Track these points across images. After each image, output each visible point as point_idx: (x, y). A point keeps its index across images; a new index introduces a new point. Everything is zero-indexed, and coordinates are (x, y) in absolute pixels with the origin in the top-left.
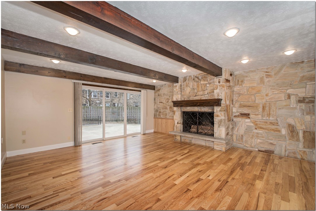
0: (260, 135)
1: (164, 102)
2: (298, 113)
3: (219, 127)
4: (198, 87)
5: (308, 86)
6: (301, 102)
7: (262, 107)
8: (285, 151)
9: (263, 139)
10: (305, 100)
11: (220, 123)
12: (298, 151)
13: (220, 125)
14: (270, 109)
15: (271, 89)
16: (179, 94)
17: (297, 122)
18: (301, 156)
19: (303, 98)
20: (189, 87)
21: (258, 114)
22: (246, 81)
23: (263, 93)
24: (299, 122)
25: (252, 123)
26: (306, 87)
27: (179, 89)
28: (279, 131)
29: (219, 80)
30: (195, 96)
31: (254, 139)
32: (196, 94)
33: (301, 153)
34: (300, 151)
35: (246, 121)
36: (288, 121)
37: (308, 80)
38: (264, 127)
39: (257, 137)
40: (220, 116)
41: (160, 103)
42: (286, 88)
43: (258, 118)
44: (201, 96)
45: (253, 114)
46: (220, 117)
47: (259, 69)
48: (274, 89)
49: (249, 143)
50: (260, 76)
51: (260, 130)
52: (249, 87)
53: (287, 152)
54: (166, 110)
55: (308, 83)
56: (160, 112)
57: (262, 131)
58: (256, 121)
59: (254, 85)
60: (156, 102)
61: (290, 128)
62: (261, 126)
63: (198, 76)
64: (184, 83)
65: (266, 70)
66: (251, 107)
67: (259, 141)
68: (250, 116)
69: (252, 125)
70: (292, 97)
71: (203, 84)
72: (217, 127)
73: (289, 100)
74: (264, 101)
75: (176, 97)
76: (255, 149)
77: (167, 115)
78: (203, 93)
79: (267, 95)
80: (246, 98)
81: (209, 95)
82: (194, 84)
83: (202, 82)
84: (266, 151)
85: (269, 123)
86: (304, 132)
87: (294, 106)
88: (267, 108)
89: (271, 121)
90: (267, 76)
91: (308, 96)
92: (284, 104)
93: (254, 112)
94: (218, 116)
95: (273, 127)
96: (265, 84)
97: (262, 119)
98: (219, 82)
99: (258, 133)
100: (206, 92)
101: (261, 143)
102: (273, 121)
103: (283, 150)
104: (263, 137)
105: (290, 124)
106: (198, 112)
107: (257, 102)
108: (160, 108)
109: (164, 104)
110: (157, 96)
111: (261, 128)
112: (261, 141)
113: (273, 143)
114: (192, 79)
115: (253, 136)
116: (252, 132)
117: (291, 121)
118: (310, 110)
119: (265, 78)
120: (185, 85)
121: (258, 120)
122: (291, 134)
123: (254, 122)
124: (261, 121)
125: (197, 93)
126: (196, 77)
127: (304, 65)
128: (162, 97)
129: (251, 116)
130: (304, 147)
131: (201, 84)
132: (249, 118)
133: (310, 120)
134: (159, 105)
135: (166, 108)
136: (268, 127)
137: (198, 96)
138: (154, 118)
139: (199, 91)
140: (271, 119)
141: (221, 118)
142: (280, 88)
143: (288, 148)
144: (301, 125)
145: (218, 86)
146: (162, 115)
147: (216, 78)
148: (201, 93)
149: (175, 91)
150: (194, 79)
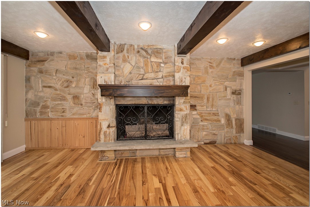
0: (205, 127)
1: (58, 86)
2: (232, 104)
3: (182, 125)
4: (146, 65)
5: (237, 80)
6: (234, 94)
7: (207, 98)
8: (224, 139)
9: (207, 130)
10: (235, 92)
11: (184, 120)
12: (232, 137)
13: (183, 122)
14: (213, 100)
15: (214, 80)
16: (110, 73)
17: (231, 112)
18: (235, 141)
19: (235, 90)
20: (129, 63)
21: (203, 105)
22: (193, 68)
23: (207, 83)
24: (232, 111)
25: (199, 115)
26: (236, 81)
27: (110, 63)
28: (220, 121)
29: (182, 59)
30: (142, 79)
31: (200, 132)
32: (142, 76)
33: (234, 138)
34: (234, 136)
35: (193, 114)
36: (226, 111)
37: (238, 75)
38: (208, 118)
39: (203, 129)
40: (185, 109)
41: (44, 89)
42: (224, 81)
43: (203, 110)
44: (152, 81)
45: (199, 105)
46: (185, 111)
47: (204, 58)
48: (216, 80)
49: (197, 138)
50: (205, 66)
51: (205, 122)
52: (195, 76)
53: (225, 140)
54: (62, 102)
55: (237, 78)
56: (45, 107)
57: (207, 122)
58: (201, 113)
59: (199, 75)
60: (34, 85)
61: (227, 117)
62: (206, 117)
63: (146, 47)
64: (118, 55)
65: (209, 61)
66: (197, 97)
67: (204, 133)
68: (196, 108)
69: (198, 117)
70: (228, 89)
71: (155, 62)
72: (179, 126)
73: (225, 92)
74: (208, 91)
75: (103, 78)
76: (201, 143)
77: (67, 111)
78: (156, 75)
79: (210, 86)
80: (193, 87)
81: (165, 80)
82: (139, 60)
83: (153, 59)
84: (210, 142)
85: (212, 114)
86: (236, 120)
87: (230, 98)
88: (211, 99)
89: (213, 112)
90: (210, 67)
91: (237, 88)
92: (223, 95)
93: (200, 103)
94: (181, 110)
95: (215, 118)
96: (209, 75)
97: (207, 111)
98: (182, 63)
99: (203, 126)
100: (160, 75)
101: (206, 135)
102: (215, 112)
103: (223, 139)
104: (208, 129)
105: (227, 114)
106: (146, 105)
107: (202, 92)
108: (45, 99)
109: (56, 90)
110: (35, 74)
111: (206, 120)
112: (206, 134)
113: (216, 133)
114: (136, 50)
115: (199, 129)
116: (199, 125)
117: (227, 111)
118: (238, 101)
119: (209, 68)
120: (121, 59)
121: (203, 112)
122: (227, 123)
123: (200, 113)
124: (205, 112)
125: (144, 75)
126: (142, 48)
127: (235, 62)
128: (50, 75)
129: (198, 108)
130: (236, 133)
131: (151, 62)
132: (196, 109)
133: (238, 109)
134: (42, 91)
135: (63, 99)
136: (211, 118)
137: (147, 79)
138: (26, 120)
139: (148, 73)
140: (213, 110)
141: (185, 113)
142: (220, 80)
143: (226, 136)
144: (234, 114)
145: (182, 69)
146: (52, 111)
147: (178, 56)
148: (152, 75)
149: (100, 66)
150: (138, 52)
